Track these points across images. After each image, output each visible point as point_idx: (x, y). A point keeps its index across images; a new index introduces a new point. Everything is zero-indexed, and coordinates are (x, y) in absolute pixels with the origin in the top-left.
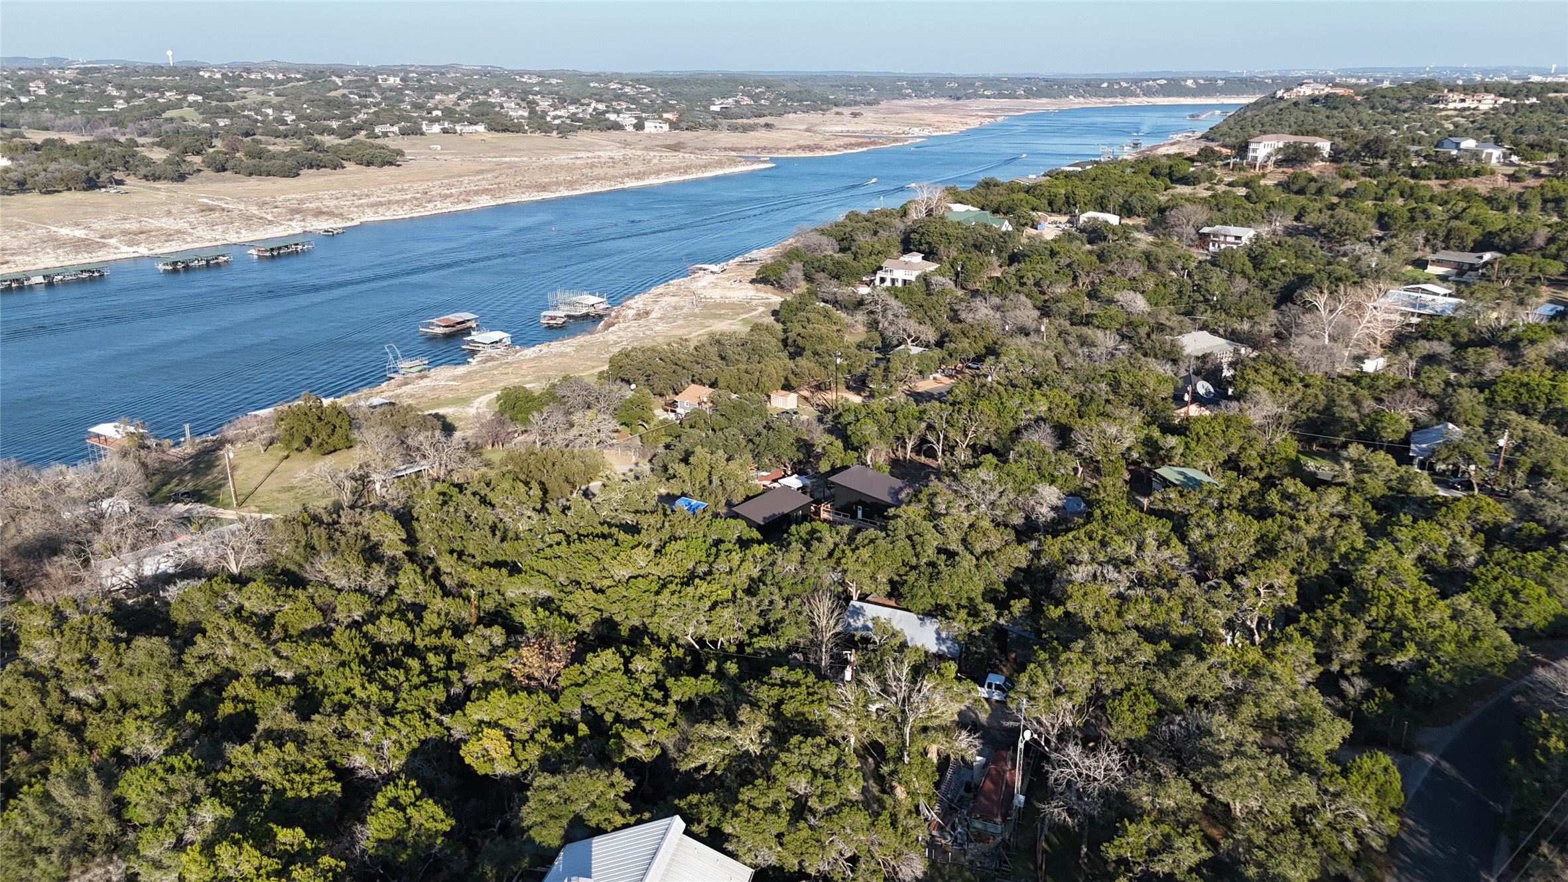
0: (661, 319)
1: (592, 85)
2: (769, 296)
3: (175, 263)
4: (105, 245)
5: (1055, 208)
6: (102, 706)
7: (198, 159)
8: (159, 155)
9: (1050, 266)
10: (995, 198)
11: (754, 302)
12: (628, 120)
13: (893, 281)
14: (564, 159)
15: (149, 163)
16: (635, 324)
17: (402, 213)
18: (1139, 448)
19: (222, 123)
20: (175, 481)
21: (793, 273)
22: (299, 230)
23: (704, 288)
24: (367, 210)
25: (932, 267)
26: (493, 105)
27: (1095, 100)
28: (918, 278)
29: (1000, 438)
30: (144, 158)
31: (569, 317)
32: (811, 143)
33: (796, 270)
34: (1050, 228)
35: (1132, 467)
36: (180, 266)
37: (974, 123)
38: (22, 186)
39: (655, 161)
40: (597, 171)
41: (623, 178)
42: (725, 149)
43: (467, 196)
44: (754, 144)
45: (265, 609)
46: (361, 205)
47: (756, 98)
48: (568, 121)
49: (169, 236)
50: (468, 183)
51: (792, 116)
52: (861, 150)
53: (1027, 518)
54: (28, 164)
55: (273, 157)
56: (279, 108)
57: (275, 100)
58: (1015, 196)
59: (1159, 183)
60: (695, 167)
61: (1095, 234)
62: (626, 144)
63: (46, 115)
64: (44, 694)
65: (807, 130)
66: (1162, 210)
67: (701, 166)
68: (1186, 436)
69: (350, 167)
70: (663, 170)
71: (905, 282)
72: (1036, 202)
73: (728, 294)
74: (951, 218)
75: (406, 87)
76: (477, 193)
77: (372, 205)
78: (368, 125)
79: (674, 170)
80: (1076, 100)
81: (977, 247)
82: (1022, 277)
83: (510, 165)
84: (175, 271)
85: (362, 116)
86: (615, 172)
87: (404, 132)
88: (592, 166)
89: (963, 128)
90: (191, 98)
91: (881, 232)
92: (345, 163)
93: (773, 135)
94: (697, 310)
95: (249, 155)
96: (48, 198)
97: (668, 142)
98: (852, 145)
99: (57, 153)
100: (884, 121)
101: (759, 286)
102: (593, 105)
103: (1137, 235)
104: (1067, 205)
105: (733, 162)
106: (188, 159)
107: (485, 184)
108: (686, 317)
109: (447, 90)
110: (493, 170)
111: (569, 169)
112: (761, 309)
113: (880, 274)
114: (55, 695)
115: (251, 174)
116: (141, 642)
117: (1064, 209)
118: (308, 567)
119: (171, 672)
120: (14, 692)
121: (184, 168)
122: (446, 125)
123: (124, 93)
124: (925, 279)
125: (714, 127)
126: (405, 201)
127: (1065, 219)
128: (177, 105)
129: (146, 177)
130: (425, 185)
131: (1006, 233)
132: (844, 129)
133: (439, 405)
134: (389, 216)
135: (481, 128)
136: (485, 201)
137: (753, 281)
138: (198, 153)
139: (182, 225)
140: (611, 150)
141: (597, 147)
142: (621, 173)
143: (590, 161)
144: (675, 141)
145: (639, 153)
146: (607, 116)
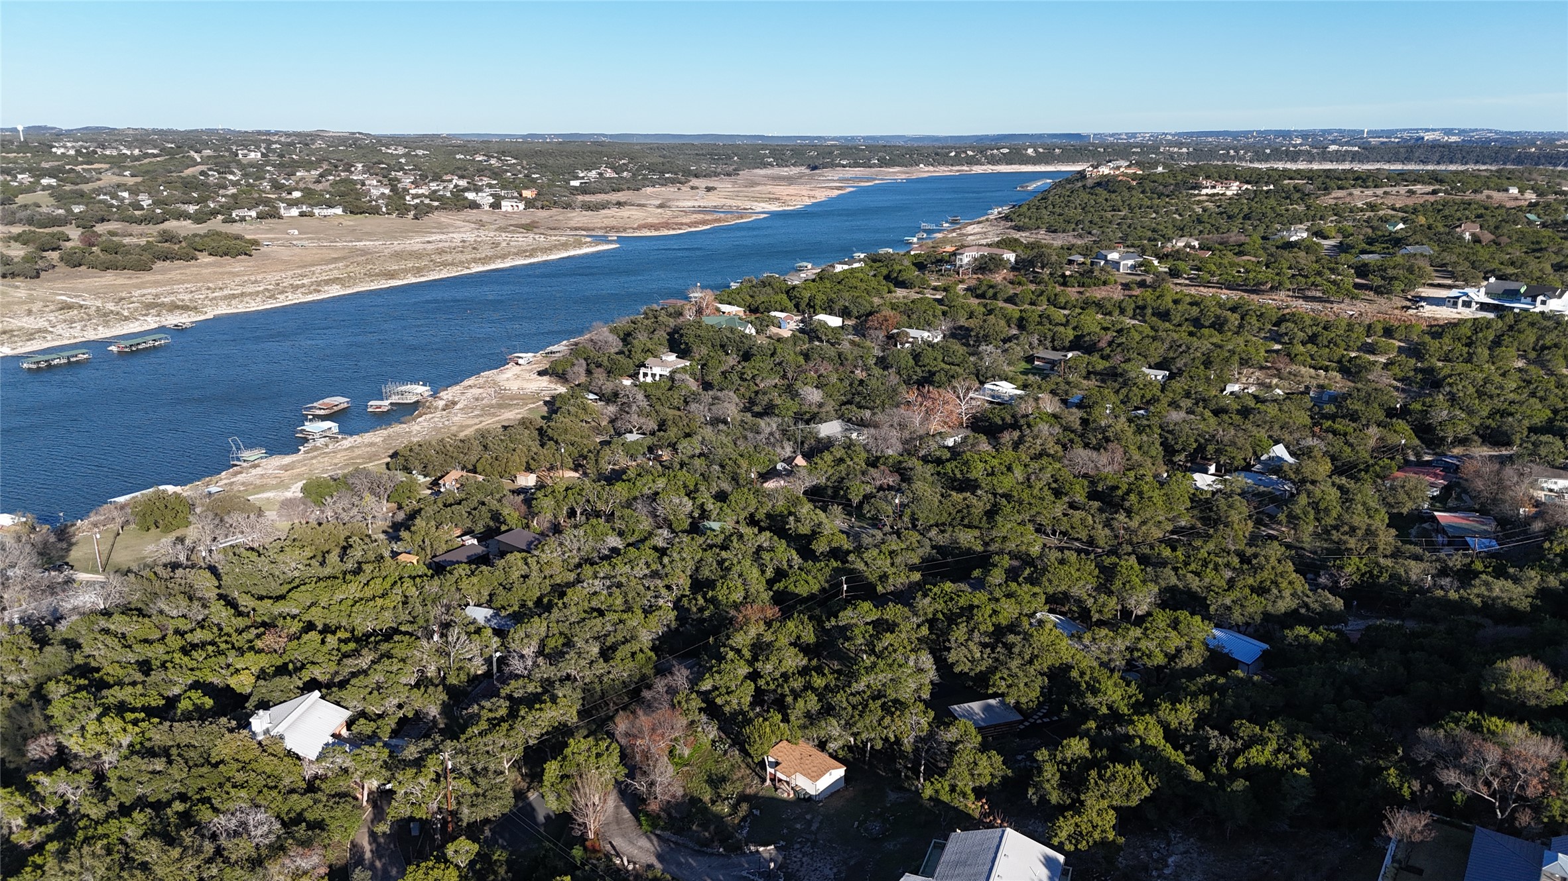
0: (462, 409)
2: (550, 387)
3: (38, 362)
5: (798, 309)
7: (55, 255)
8: (17, 252)
12: (485, 199)
13: (653, 375)
15: (7, 260)
16: (440, 414)
17: (254, 306)
21: (576, 369)
22: (155, 325)
24: (221, 303)
25: (681, 364)
26: (354, 182)
27: (944, 168)
28: (670, 374)
31: (393, 405)
32: (660, 220)
33: (580, 368)
34: (793, 326)
36: (43, 365)
39: (504, 244)
40: (444, 257)
41: (469, 262)
42: (576, 229)
44: (604, 222)
45: (123, 629)
46: (215, 298)
47: (619, 170)
48: (427, 201)
49: (31, 336)
50: (320, 273)
51: (649, 190)
52: (708, 227)
55: (128, 253)
56: (134, 191)
59: (885, 287)
60: (541, 249)
61: (816, 335)
62: (481, 224)
65: (661, 206)
66: (871, 314)
67: (548, 249)
69: (205, 258)
70: (509, 254)
71: (662, 376)
72: (787, 303)
73: (526, 385)
74: (707, 322)
76: (328, 282)
77: (226, 298)
78: (225, 210)
79: (520, 253)
83: (364, 252)
84: (39, 370)
85: (220, 199)
86: (463, 257)
87: (260, 217)
88: (441, 252)
89: (808, 202)
92: (199, 255)
93: (625, 212)
94: (494, 401)
95: (106, 249)
97: (522, 222)
98: (696, 223)
100: (737, 195)
101: (544, 377)
102: (454, 182)
103: (845, 336)
105: (580, 244)
106: (44, 255)
107: (336, 274)
108: (483, 408)
112: (547, 399)
113: (642, 370)
115: (107, 269)
117: (805, 310)
118: (151, 605)
121: (40, 265)
122: (304, 208)
124: (673, 376)
126: (257, 293)
130: (278, 276)
132: (696, 204)
134: (242, 308)
135: (339, 211)
137: (542, 373)
138: (53, 249)
139: (42, 323)
140: (465, 232)
141: (451, 229)
142: (469, 257)
143: (441, 245)
144: (528, 221)
145: (492, 234)
146: (466, 194)
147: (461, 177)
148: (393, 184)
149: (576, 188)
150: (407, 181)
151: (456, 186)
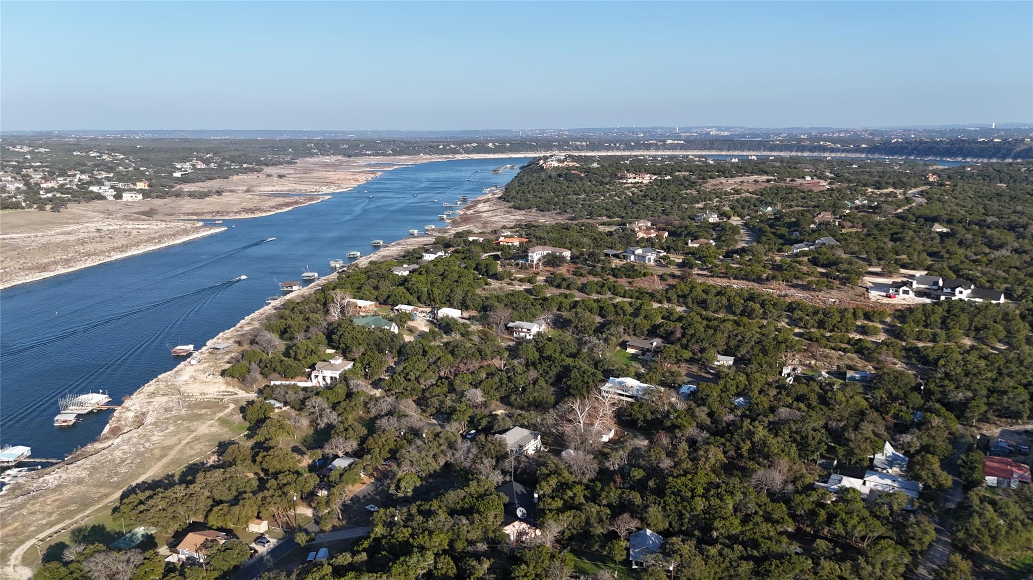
0: (155, 424)
1: (75, 153)
2: (236, 390)
5: (421, 299)
9: (423, 364)
11: (226, 398)
12: (107, 190)
13: (324, 378)
14: (58, 235)
16: (135, 433)
21: (253, 374)
23: (186, 383)
25: (349, 365)
32: (251, 206)
33: (255, 370)
34: (421, 319)
39: (134, 233)
41: (109, 252)
42: (188, 214)
44: (210, 209)
48: (58, 195)
52: (288, 209)
60: (167, 236)
62: (109, 214)
65: (248, 191)
66: (484, 309)
67: (171, 235)
70: (141, 241)
72: (410, 298)
73: (205, 389)
74: (357, 323)
80: (425, 157)
81: (377, 348)
86: (103, 246)
88: (83, 242)
89: (356, 185)
91: (311, 327)
93: (223, 200)
94: (183, 412)
97: (143, 209)
98: (282, 205)
100: (300, 181)
101: (229, 379)
102: (78, 176)
103: (472, 328)
104: (429, 300)
105: (197, 229)
108: (175, 422)
112: (232, 406)
113: (314, 372)
124: (344, 377)
127: (429, 310)
131: (393, 335)
132: (274, 189)
137: (223, 373)
140: (97, 222)
141: (85, 220)
142: (108, 246)
143: (81, 236)
144: (147, 209)
145: (121, 222)
146: (91, 188)
147: (83, 172)
148: (26, 179)
149: (177, 178)
150: (37, 177)
151: (80, 180)
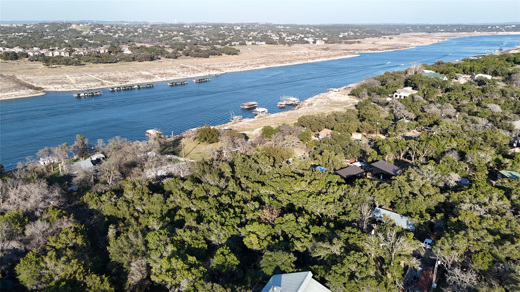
0: (316, 106)
1: (300, 28)
2: (354, 100)
3: (173, 83)
4: (154, 77)
5: (465, 72)
6: (144, 213)
7: (181, 52)
8: (170, 51)
9: (462, 93)
10: (441, 68)
11: (349, 102)
12: (311, 40)
13: (400, 96)
14: (289, 53)
15: (168, 53)
16: (307, 107)
17: (238, 70)
18: (493, 162)
19: (188, 41)
20: (168, 148)
21: (364, 92)
22: (208, 74)
23: (332, 96)
24: (228, 69)
25: (415, 92)
26: (268, 36)
27: (485, 33)
28: (410, 96)
29: (437, 155)
30: (167, 51)
31: (286, 104)
32: (374, 48)
33: (365, 92)
34: (463, 80)
35: (489, 169)
36: (174, 84)
37: (436, 41)
38: (134, 59)
39: (319, 54)
40: (299, 57)
41: (308, 59)
42: (343, 50)
43: (258, 64)
44: (353, 48)
45: (190, 189)
46: (226, 67)
47: (355, 33)
48: (291, 41)
49: (171, 75)
50: (259, 61)
51: (367, 39)
52: (391, 50)
53: (445, 184)
54: (136, 53)
55: (202, 52)
56: (205, 37)
57: (204, 34)
58: (449, 68)
59: (510, 64)
60: (332, 56)
61: (481, 82)
62: (310, 48)
63: (141, 38)
64: (129, 207)
65: (373, 44)
66: (510, 74)
67: (334, 56)
68: (513, 159)
69: (224, 55)
70: (321, 57)
71: (405, 97)
72: (458, 70)
73: (340, 99)
74: (423, 75)
75: (242, 30)
76: (261, 64)
77: (229, 67)
78: (230, 42)
79: (325, 57)
80: (477, 33)
81: (433, 85)
82: (450, 97)
83: (272, 55)
84: (173, 85)
85: (228, 39)
86: (305, 57)
87: (240, 44)
88: (298, 55)
89: (431, 43)
90: (181, 33)
91: (397, 79)
92: (222, 54)
93: (360, 45)
94: (329, 104)
95: (195, 51)
96: (140, 63)
97: (324, 48)
98: (388, 49)
99: (143, 50)
100: (401, 40)
101: (351, 96)
102: (300, 36)
103: (498, 83)
104: (471, 71)
105: (345, 54)
106: (178, 52)
107: (264, 61)
108: (325, 106)
109: (254, 31)
110: (266, 57)
111: (291, 56)
112: (351, 104)
113: (395, 94)
114: (132, 208)
115: (195, 57)
116: (155, 195)
117: (469, 73)
118: (203, 177)
119: (163, 205)
120: (121, 206)
121: (177, 55)
122: (253, 42)
123: (163, 32)
124: (412, 97)
125: (340, 43)
126: (239, 66)
127: (469, 76)
128: (176, 36)
129: (167, 57)
130: (245, 61)
131: (445, 81)
132: (386, 43)
133: (245, 131)
134: (234, 70)
135: (264, 43)
136: (263, 66)
137: (349, 95)
138: (181, 50)
139: (175, 72)
140: (305, 50)
141: (300, 49)
144: (326, 48)
145: (314, 51)
146: (304, 39)
148: (280, 36)
150: (284, 35)
